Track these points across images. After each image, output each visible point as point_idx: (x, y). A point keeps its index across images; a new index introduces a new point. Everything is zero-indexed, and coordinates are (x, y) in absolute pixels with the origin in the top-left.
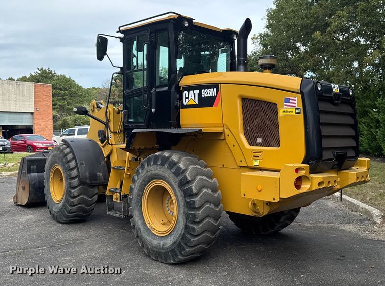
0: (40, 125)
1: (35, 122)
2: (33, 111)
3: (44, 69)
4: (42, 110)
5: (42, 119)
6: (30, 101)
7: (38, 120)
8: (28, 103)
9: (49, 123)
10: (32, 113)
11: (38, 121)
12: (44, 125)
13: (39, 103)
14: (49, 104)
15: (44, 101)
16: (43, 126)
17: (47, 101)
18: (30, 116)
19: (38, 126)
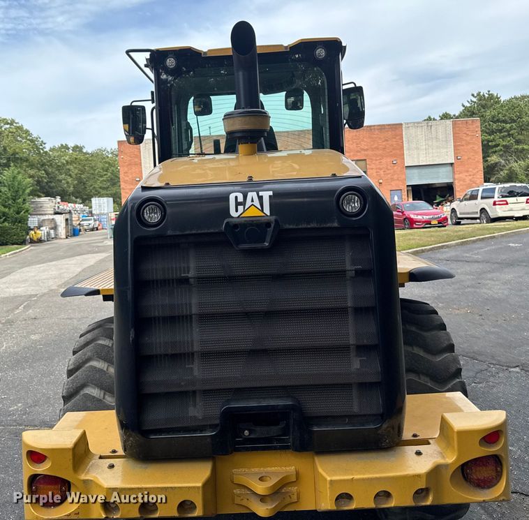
0: (464, 180)
1: (457, 176)
2: (452, 161)
3: (481, 94)
4: (466, 158)
5: (468, 171)
6: (447, 148)
7: (460, 173)
8: (445, 150)
9: (478, 176)
10: (452, 164)
11: (461, 175)
12: (470, 180)
13: (462, 147)
14: (476, 148)
15: (468, 143)
16: (468, 182)
17: (474, 143)
18: (449, 168)
19: (461, 182)
